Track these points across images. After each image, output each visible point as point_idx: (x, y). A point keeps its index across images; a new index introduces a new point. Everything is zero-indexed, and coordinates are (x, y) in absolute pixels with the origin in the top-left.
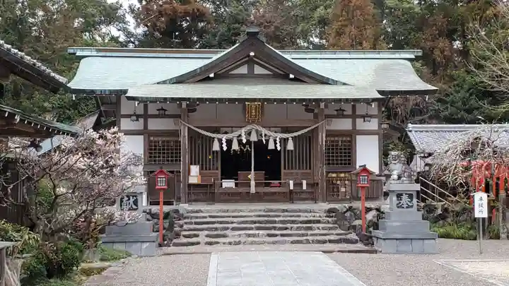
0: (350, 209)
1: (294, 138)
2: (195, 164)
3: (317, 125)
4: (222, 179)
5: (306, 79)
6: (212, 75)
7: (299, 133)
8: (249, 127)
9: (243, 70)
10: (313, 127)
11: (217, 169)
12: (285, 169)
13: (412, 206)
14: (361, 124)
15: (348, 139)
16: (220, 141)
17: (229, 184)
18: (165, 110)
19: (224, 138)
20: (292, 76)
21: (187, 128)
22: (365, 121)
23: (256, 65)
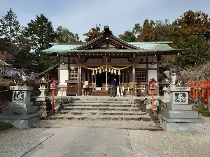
0: (146, 99)
1: (121, 71)
2: (86, 81)
3: (131, 65)
4: (96, 86)
5: (128, 48)
6: (92, 47)
7: (125, 68)
8: (104, 66)
9: (105, 46)
11: (95, 83)
12: (120, 83)
13: (185, 101)
14: (150, 66)
15: (145, 72)
16: (95, 71)
18: (75, 61)
19: (96, 69)
20: (122, 47)
21: (80, 66)
22: (152, 64)
23: (109, 44)
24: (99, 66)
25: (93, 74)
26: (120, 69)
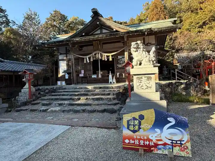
1: (112, 56)
3: (123, 49)
7: (115, 53)
8: (95, 53)
10: (122, 50)
11: (91, 71)
12: (116, 69)
13: (151, 88)
16: (86, 58)
17: (94, 76)
19: (87, 57)
20: (114, 30)
21: (73, 55)
22: (147, 46)
23: (103, 29)
24: (90, 54)
25: (85, 62)
26: (110, 54)
